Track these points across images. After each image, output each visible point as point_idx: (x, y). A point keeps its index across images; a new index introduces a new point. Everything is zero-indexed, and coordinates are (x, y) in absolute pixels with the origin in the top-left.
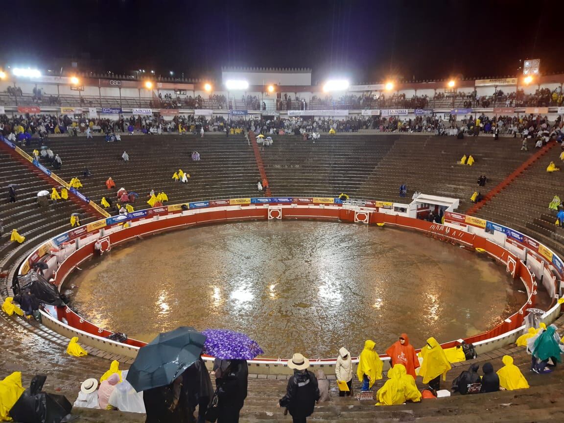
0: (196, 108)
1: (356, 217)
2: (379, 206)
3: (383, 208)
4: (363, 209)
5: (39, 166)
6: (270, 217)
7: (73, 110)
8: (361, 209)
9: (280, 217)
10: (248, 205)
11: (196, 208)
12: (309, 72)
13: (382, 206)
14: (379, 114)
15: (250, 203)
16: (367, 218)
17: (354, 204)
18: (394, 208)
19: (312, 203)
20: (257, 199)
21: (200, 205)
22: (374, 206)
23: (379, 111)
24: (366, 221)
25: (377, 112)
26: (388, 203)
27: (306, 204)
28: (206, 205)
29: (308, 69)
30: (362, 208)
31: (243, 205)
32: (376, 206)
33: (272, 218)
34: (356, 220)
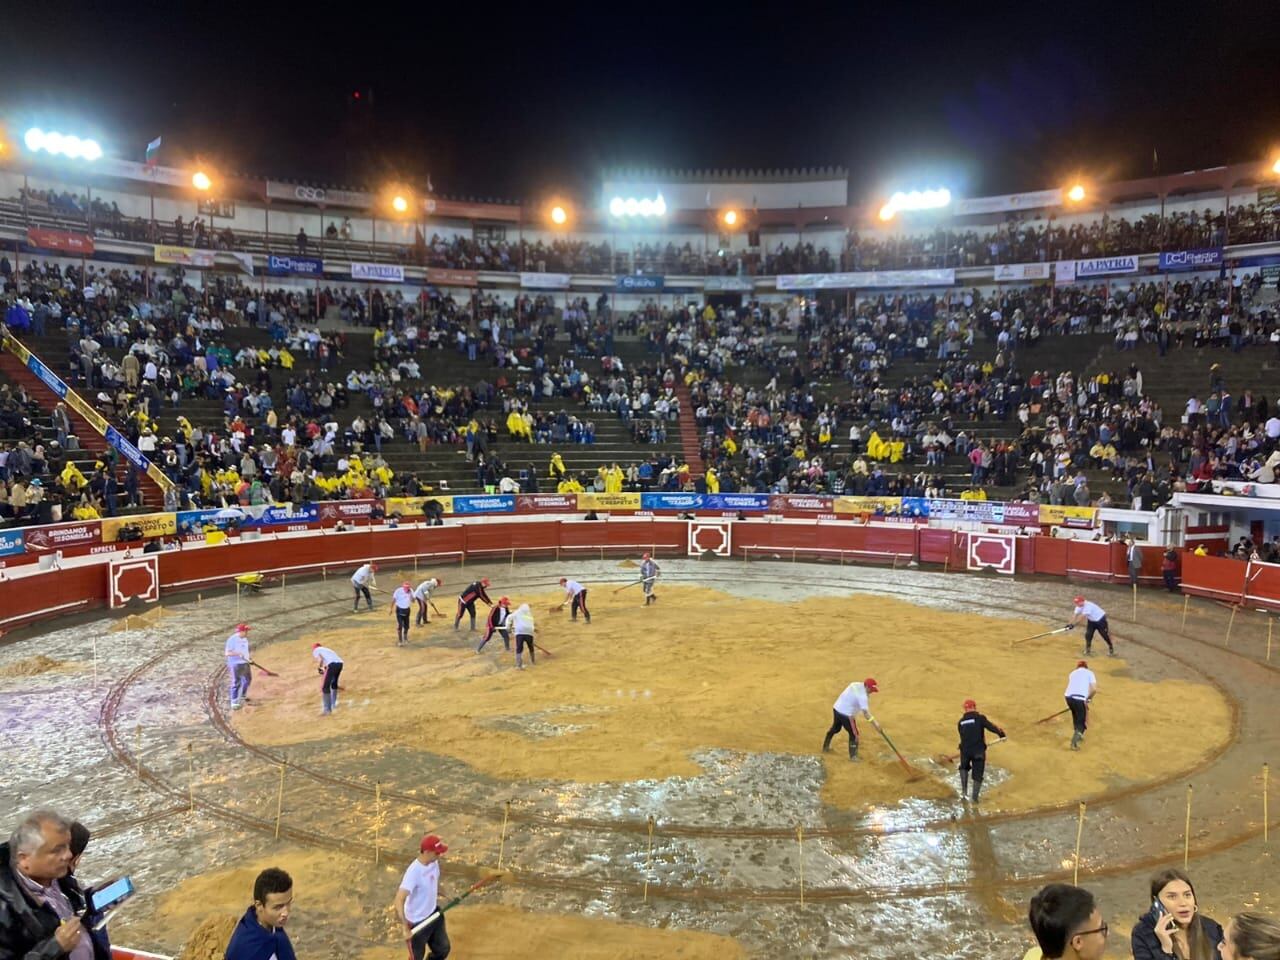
0: (524, 270)
1: (972, 551)
2: (1050, 522)
3: (1064, 526)
4: (996, 531)
5: (40, 371)
6: (694, 550)
7: (189, 255)
8: (991, 531)
9: (725, 550)
10: (631, 513)
11: (474, 512)
12: (840, 179)
13: (1061, 521)
14: (1046, 275)
15: (638, 506)
16: (1011, 554)
17: (966, 516)
18: (1101, 525)
19: (829, 511)
20: (660, 497)
21: (486, 506)
22: (1034, 522)
23: (1046, 266)
24: (1007, 566)
25: (1042, 270)
26: (1079, 509)
27: (812, 515)
28: (504, 505)
29: (839, 169)
30: (994, 527)
31: (614, 513)
32: (1042, 520)
33: (701, 551)
34: (974, 563)
